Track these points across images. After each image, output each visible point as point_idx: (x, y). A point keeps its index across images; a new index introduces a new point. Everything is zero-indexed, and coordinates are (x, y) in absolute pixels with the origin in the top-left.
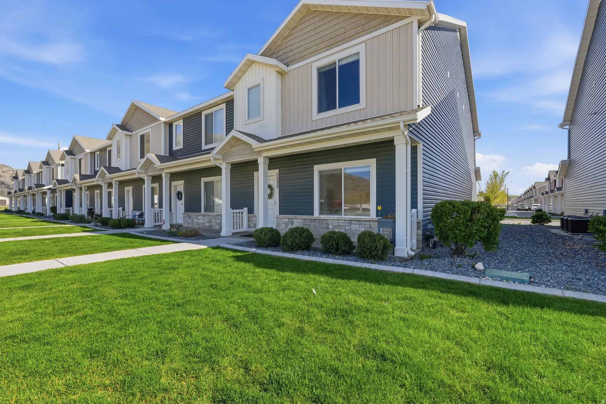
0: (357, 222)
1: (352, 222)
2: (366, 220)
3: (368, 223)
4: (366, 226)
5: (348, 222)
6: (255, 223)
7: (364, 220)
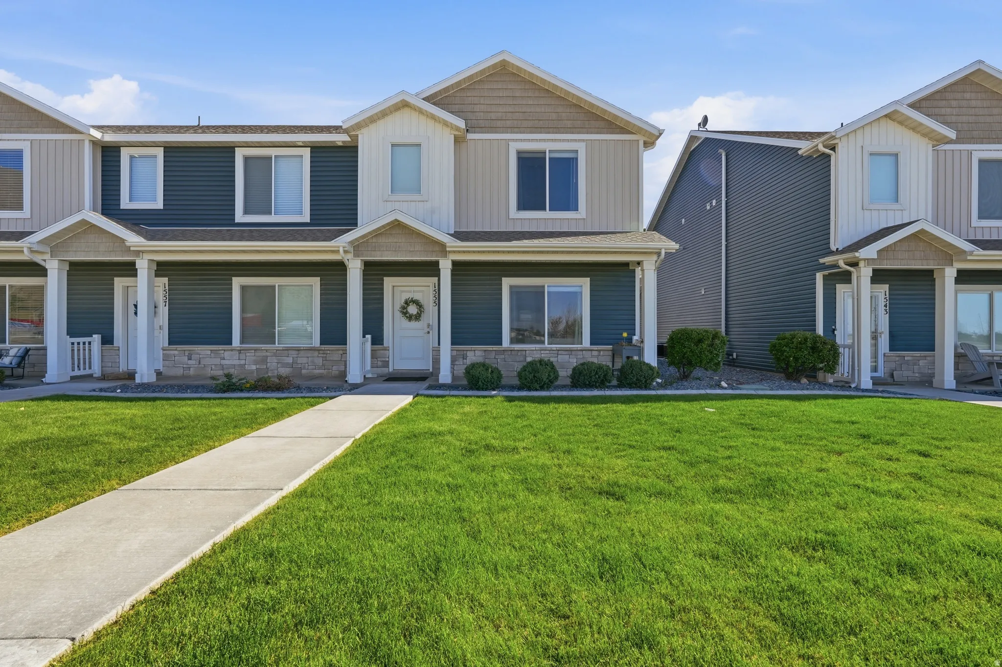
0: (566, 353)
1: (560, 352)
2: (578, 349)
3: (580, 353)
4: (579, 357)
5: (554, 352)
6: (387, 359)
7: (576, 349)
